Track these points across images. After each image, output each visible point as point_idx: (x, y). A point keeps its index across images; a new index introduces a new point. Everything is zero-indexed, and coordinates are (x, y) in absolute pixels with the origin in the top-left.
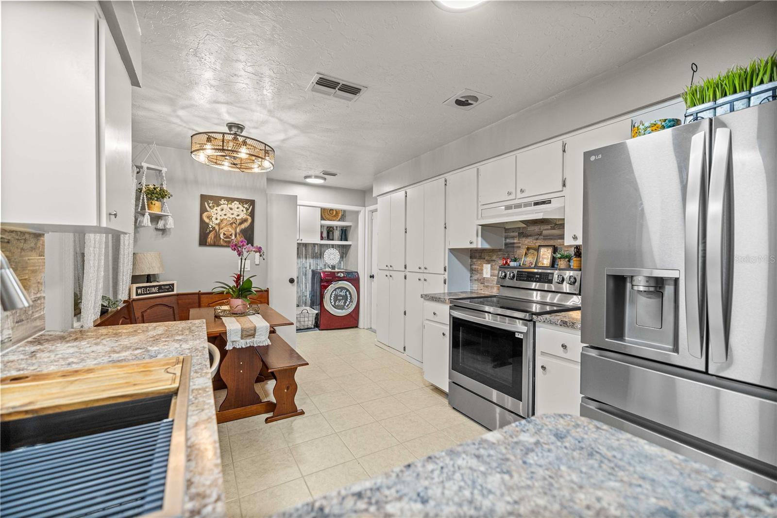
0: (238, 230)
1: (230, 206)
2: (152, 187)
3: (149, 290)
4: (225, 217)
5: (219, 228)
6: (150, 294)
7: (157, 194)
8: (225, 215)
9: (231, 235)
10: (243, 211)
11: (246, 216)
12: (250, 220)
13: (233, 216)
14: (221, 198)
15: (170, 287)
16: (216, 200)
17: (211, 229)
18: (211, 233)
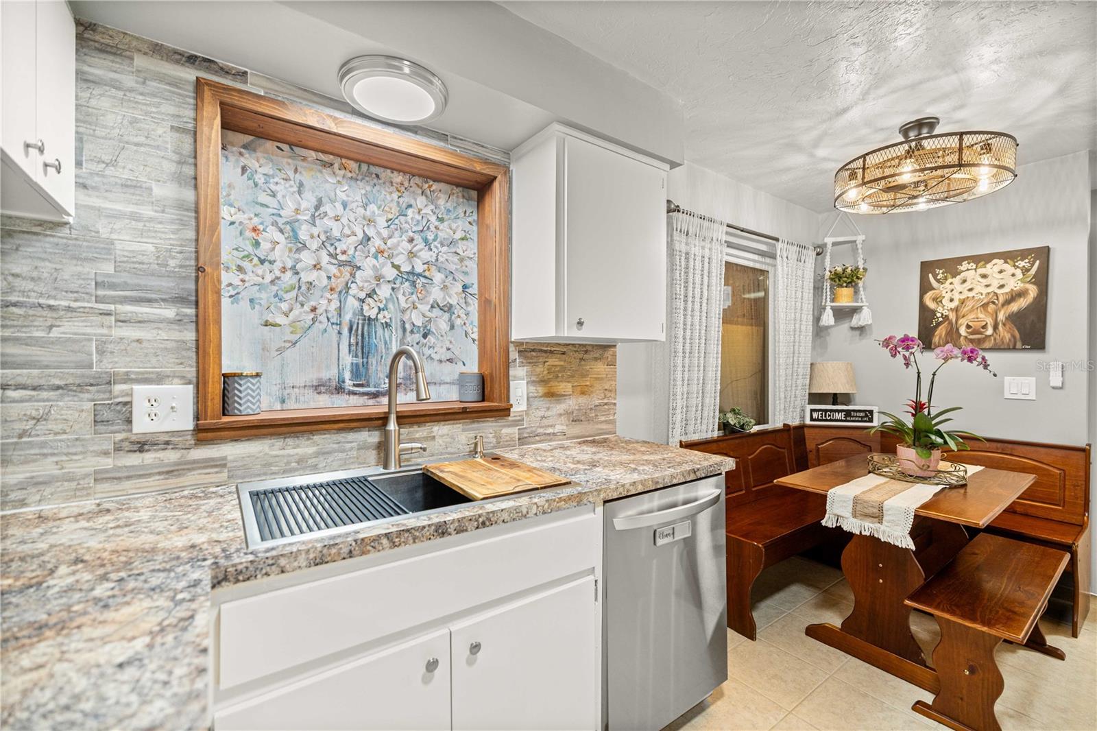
0: (1001, 316)
1: (981, 271)
2: (839, 269)
3: (829, 416)
4: (971, 294)
5: (957, 315)
6: (831, 420)
7: (847, 279)
8: (970, 290)
9: (984, 327)
10: (1013, 275)
11: (1022, 285)
12: (1033, 291)
13: (989, 290)
14: (960, 260)
15: (866, 414)
16: (951, 266)
17: (941, 319)
18: (940, 327)
